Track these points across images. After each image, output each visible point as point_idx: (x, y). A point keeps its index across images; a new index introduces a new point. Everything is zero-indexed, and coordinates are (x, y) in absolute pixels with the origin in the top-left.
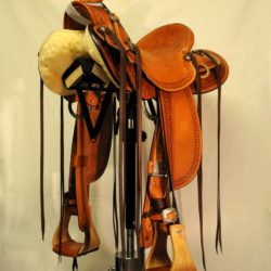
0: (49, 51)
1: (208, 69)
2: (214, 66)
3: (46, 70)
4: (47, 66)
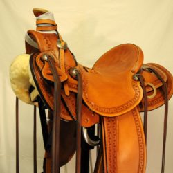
0: (14, 72)
2: (161, 84)
3: (15, 86)
4: (14, 84)
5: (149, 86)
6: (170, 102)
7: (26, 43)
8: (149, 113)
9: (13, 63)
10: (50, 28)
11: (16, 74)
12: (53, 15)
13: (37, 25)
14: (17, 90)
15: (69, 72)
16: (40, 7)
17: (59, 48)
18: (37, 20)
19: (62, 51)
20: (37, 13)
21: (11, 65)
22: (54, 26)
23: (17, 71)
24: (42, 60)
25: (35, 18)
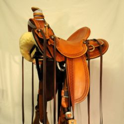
0: (22, 42)
1: (94, 47)
3: (22, 50)
4: (22, 49)
5: (91, 46)
6: (103, 56)
7: (29, 26)
8: (91, 60)
9: (22, 36)
10: (40, 17)
11: (24, 43)
12: (42, 11)
13: (34, 16)
14: (24, 52)
15: (50, 37)
16: (35, 7)
17: (45, 27)
18: (34, 13)
19: (47, 28)
20: (34, 10)
21: (21, 38)
22: (42, 16)
23: (24, 41)
24: (38, 31)
25: (33, 12)
